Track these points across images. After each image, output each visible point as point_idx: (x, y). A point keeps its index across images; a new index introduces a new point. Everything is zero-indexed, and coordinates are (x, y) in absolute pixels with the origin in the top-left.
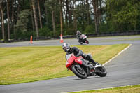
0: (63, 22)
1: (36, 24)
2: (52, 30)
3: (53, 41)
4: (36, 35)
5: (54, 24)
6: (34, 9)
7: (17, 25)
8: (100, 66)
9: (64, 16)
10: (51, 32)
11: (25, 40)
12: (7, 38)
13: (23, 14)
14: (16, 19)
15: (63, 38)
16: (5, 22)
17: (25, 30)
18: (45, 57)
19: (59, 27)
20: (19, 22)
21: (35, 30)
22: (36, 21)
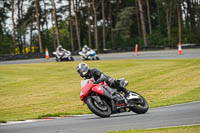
0: (182, 25)
1: (143, 27)
2: (166, 36)
3: (167, 52)
4: (143, 43)
5: (168, 28)
6: (140, 5)
7: (116, 29)
8: (137, 97)
9: (184, 16)
10: (165, 39)
11: (127, 50)
12: (102, 47)
13: (125, 13)
14: (114, 20)
15: (183, 47)
16: (99, 24)
17: (128, 36)
18: (156, 75)
19: (177, 32)
20: (118, 24)
21: (142, 36)
22: (143, 22)
